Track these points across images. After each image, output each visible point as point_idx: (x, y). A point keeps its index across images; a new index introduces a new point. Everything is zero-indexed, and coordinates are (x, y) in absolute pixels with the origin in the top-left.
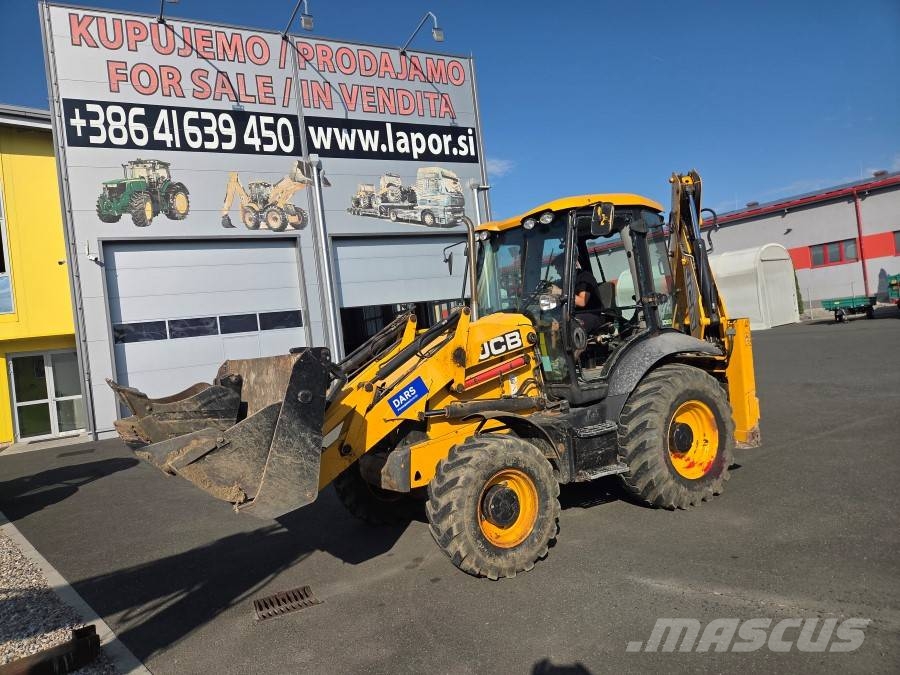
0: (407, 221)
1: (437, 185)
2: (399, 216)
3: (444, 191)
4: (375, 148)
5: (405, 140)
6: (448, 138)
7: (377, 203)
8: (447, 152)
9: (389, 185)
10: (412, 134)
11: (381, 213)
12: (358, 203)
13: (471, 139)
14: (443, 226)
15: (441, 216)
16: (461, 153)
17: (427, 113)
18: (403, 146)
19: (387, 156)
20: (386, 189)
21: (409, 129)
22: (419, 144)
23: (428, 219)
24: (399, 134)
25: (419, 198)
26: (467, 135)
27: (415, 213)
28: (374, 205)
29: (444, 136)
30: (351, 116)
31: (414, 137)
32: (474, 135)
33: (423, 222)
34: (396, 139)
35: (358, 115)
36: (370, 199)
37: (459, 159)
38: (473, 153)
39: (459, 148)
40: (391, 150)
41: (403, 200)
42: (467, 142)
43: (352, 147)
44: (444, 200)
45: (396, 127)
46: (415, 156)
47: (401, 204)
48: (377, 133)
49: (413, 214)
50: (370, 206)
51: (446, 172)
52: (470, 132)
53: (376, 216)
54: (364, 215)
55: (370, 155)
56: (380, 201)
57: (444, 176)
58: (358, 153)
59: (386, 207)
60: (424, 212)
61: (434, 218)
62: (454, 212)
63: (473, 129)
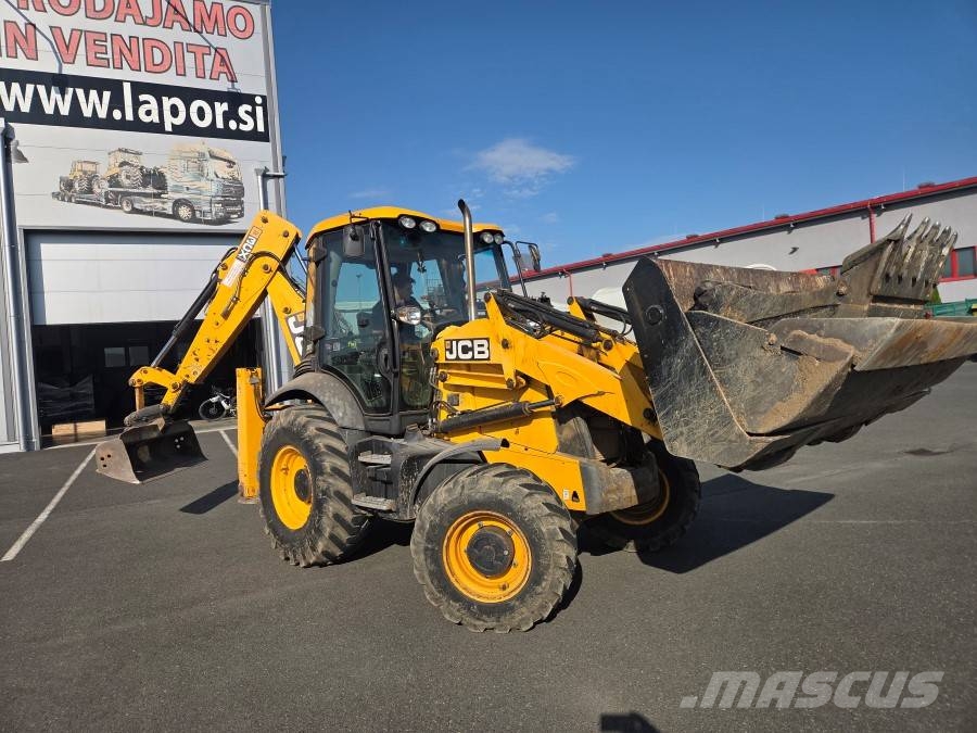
0: (150, 213)
1: (201, 168)
2: (137, 206)
3: (212, 176)
4: (102, 114)
5: (154, 105)
6: (221, 108)
7: (101, 188)
8: (220, 124)
9: (123, 164)
10: (165, 99)
11: (108, 201)
12: (69, 185)
13: (259, 110)
14: (207, 222)
15: (207, 208)
16: (242, 127)
17: (191, 71)
18: (148, 113)
19: (123, 125)
20: (118, 170)
21: (159, 91)
22: (174, 111)
23: (184, 212)
24: (143, 97)
25: (170, 183)
26: (254, 105)
27: (164, 203)
28: (96, 188)
29: (217, 104)
30: (68, 70)
31: (167, 102)
32: (264, 105)
33: (175, 216)
34: (137, 104)
35: (79, 68)
36: (90, 181)
37: (239, 135)
38: (261, 128)
39: (240, 121)
40: (129, 116)
41: (145, 185)
42: (253, 114)
43: (65, 110)
44: (211, 188)
45: (138, 88)
46: (168, 128)
47: (142, 190)
48: (107, 95)
49: (159, 205)
50: (90, 191)
51: (217, 152)
52: (259, 100)
53: (99, 205)
54: (79, 202)
55: (95, 122)
56: (106, 185)
57: (213, 157)
58: (76, 119)
59: (117, 194)
60: (178, 203)
61: (193, 211)
62: (225, 204)
63: (264, 98)
